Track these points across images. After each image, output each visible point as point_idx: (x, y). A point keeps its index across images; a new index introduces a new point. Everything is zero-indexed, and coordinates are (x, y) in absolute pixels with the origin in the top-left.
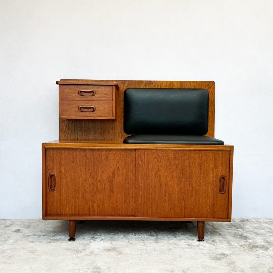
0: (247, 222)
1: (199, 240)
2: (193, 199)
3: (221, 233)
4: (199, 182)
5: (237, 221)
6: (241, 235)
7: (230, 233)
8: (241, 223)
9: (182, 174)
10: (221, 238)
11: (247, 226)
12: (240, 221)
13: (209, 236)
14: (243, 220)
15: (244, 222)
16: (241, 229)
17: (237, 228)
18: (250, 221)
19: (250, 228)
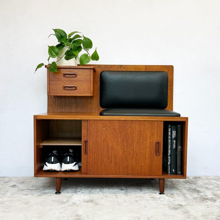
1: (160, 194)
2: (134, 160)
3: (178, 187)
4: (138, 146)
5: (191, 178)
6: (194, 190)
7: (185, 187)
8: (194, 180)
9: (125, 140)
10: (178, 192)
11: (199, 183)
12: (193, 178)
13: (169, 190)
14: (196, 177)
15: (196, 179)
16: (195, 184)
17: (191, 184)
18: (201, 178)
19: (202, 184)
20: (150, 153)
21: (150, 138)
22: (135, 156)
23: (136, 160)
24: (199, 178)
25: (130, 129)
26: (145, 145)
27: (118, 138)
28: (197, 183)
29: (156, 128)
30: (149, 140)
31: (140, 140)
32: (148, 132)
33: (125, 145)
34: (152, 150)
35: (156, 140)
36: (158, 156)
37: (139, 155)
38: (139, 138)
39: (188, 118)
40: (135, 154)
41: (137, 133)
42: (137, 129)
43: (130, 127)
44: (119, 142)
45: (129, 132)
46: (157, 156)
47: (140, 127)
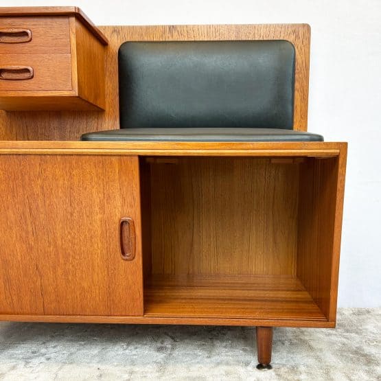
0: (367, 315)
1: (260, 367)
2: (60, 272)
3: (312, 343)
4: (69, 233)
5: (347, 313)
6: (356, 352)
7: (332, 343)
8: (354, 318)
9: (27, 214)
10: (311, 361)
11: (368, 327)
12: (354, 314)
13: (289, 352)
14: (359, 311)
15: (361, 317)
16: (357, 333)
17: (347, 331)
18: (372, 313)
19: (375, 331)
20: (105, 252)
21: (102, 208)
22: (62, 261)
23: (66, 273)
24: (368, 312)
25: (39, 182)
26: (90, 230)
27: (8, 208)
28: (364, 327)
29: (117, 177)
30: (99, 216)
31: (72, 215)
32: (94, 190)
33: (30, 229)
34: (110, 244)
35: (118, 215)
36: (129, 262)
37: (74, 258)
38: (69, 209)
39: (346, 144)
40: (61, 256)
41: (61, 195)
42: (61, 182)
43: (39, 175)
44: (11, 222)
45: (37, 190)
46: (127, 262)
47: (69, 174)
